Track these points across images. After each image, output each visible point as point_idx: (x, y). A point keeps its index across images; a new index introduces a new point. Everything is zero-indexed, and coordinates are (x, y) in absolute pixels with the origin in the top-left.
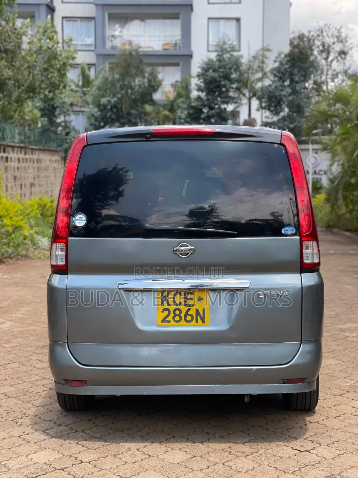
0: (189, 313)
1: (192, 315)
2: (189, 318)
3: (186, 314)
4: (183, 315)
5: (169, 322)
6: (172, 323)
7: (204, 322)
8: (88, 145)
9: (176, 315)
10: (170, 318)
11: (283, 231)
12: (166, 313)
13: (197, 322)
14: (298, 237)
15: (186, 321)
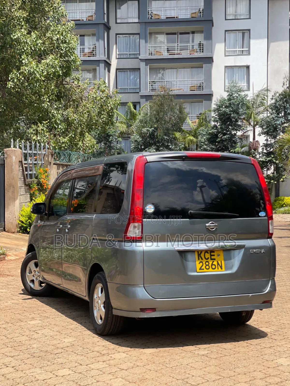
0: (213, 264)
1: (215, 265)
2: (214, 267)
3: (212, 265)
4: (210, 265)
5: (203, 269)
6: (205, 270)
7: (222, 269)
8: (148, 162)
9: (207, 265)
10: (204, 267)
11: (260, 215)
12: (201, 264)
13: (218, 269)
14: (266, 218)
15: (213, 269)
